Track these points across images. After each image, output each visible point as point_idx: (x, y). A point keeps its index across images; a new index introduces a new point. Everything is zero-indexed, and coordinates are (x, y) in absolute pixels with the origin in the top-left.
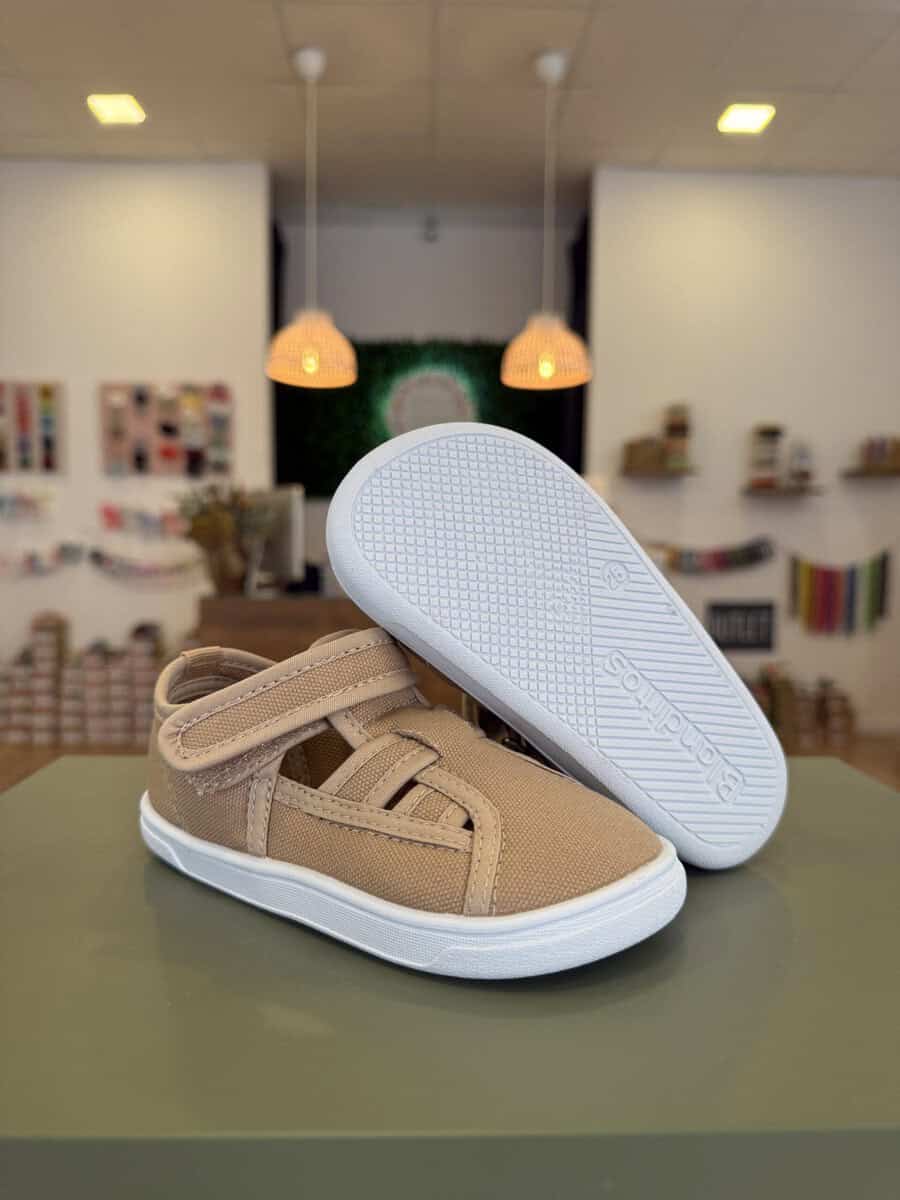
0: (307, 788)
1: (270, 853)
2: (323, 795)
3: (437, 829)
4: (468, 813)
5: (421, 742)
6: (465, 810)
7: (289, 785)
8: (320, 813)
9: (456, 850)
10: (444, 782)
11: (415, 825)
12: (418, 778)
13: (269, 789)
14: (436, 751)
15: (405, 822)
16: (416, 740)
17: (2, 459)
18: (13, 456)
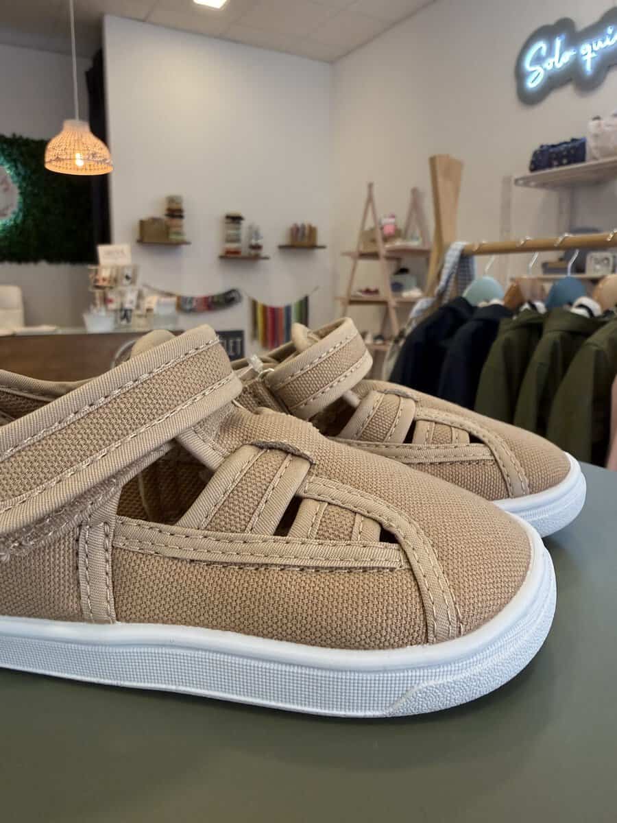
0: (163, 526)
1: (122, 615)
2: (189, 531)
3: (357, 550)
4: (381, 524)
5: (286, 451)
6: (375, 520)
7: (132, 524)
8: (191, 555)
9: (392, 570)
10: (334, 492)
11: (328, 548)
12: (302, 494)
13: (107, 536)
14: (306, 458)
15: (313, 547)
16: (280, 449)
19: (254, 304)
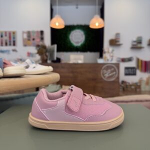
17: (6, 44)
18: (8, 43)
19: (138, 60)
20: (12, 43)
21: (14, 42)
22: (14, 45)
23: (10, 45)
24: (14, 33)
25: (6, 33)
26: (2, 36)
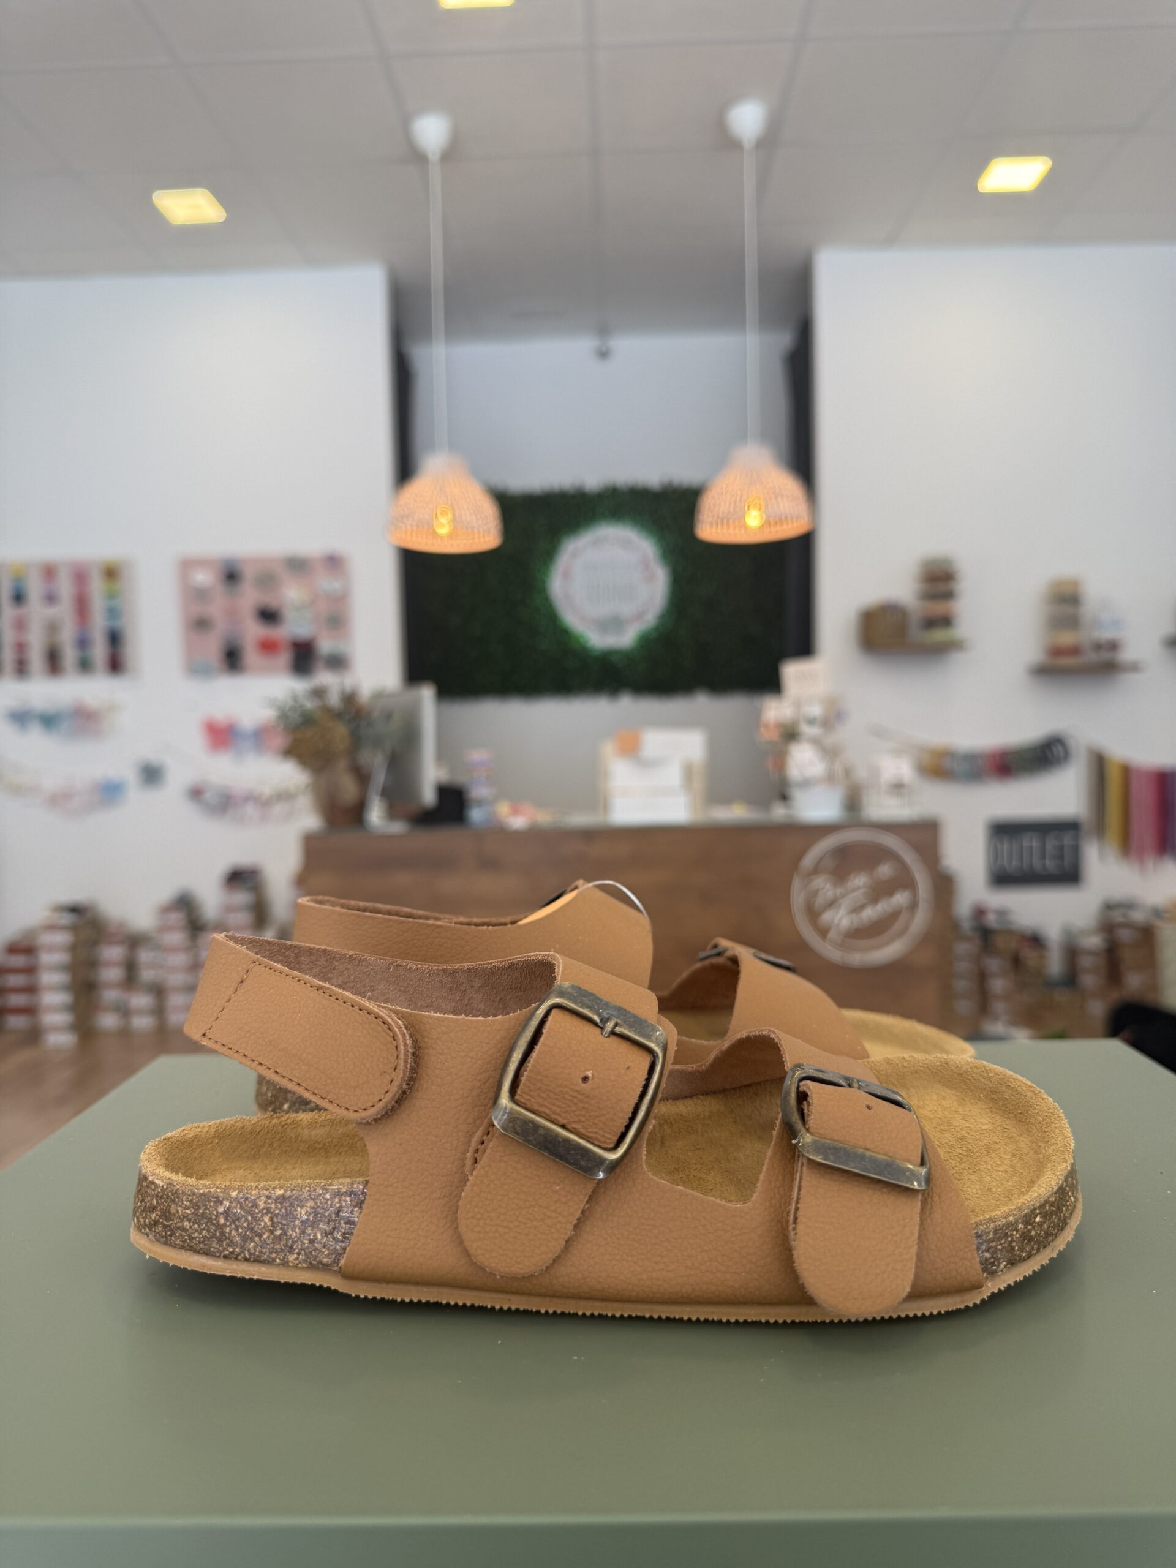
17: (54, 662)
18: (70, 656)
19: (1099, 763)
20: (99, 652)
21: (115, 639)
22: (116, 665)
23: (85, 666)
24: (111, 573)
25: (49, 572)
26: (19, 598)
